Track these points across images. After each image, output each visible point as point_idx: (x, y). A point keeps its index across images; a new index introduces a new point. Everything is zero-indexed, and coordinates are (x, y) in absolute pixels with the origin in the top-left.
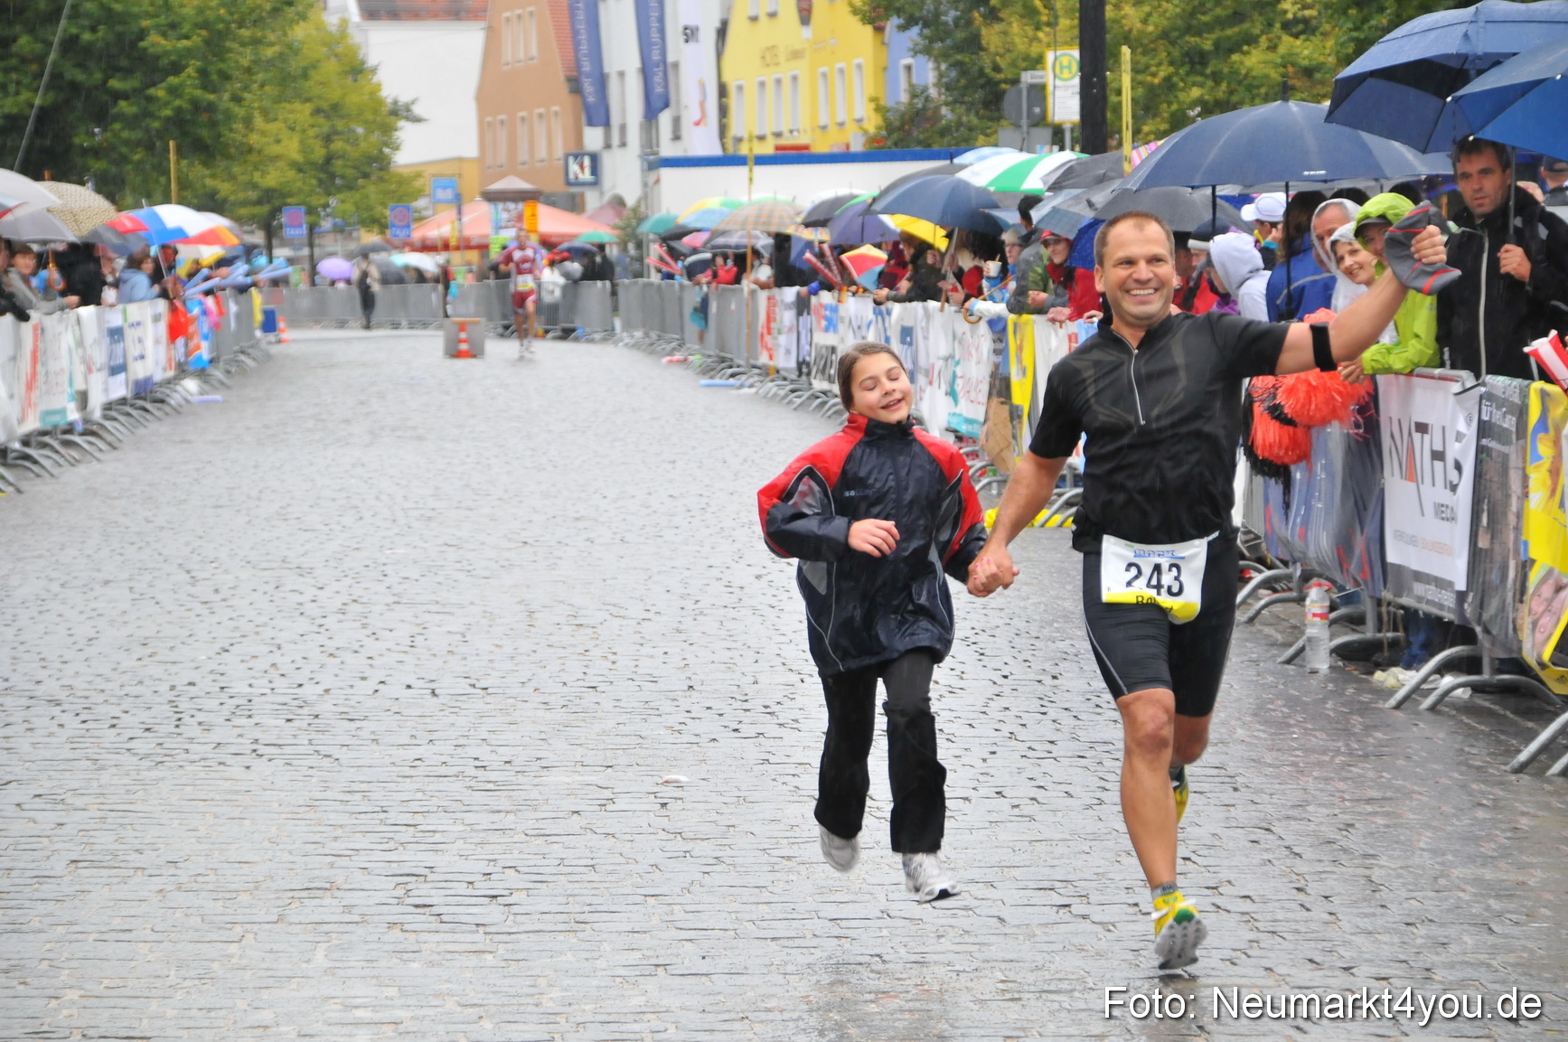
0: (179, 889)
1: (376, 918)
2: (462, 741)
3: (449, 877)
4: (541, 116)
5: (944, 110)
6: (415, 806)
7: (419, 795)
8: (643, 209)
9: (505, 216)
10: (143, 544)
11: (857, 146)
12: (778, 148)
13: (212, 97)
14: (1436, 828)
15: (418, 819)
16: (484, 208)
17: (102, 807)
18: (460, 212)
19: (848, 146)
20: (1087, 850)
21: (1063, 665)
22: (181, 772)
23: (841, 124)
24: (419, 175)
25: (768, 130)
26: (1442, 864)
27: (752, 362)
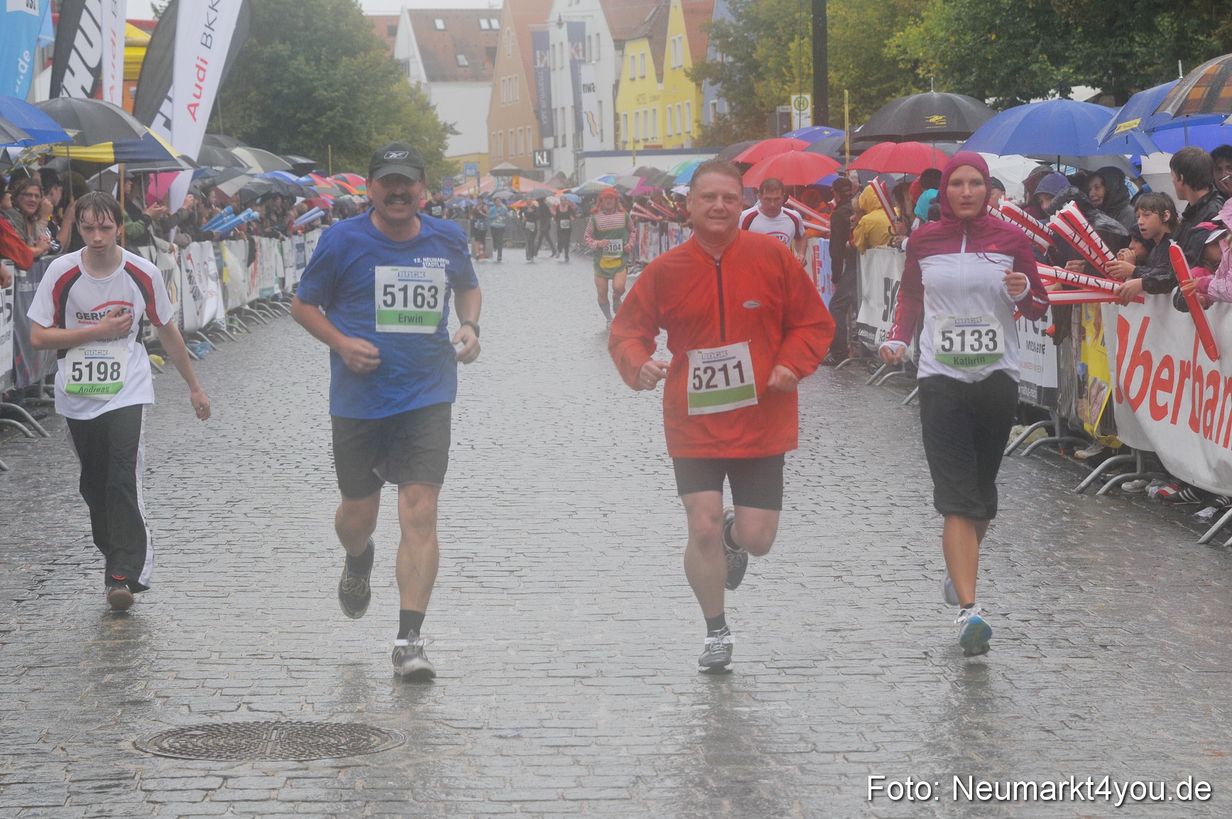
0: (334, 566)
1: (445, 585)
2: (489, 476)
3: (486, 559)
4: (521, 130)
5: (734, 127)
6: (464, 516)
7: (467, 509)
8: (575, 179)
9: (503, 183)
10: (314, 362)
11: (688, 146)
12: (645, 147)
13: (350, 122)
14: (1040, 527)
15: (467, 524)
16: (492, 179)
17: (291, 515)
18: (479, 182)
19: (683, 146)
20: (848, 542)
21: (820, 430)
22: (334, 495)
23: (679, 134)
24: (457, 162)
25: (640, 137)
26: (1048, 549)
27: (637, 260)
